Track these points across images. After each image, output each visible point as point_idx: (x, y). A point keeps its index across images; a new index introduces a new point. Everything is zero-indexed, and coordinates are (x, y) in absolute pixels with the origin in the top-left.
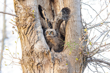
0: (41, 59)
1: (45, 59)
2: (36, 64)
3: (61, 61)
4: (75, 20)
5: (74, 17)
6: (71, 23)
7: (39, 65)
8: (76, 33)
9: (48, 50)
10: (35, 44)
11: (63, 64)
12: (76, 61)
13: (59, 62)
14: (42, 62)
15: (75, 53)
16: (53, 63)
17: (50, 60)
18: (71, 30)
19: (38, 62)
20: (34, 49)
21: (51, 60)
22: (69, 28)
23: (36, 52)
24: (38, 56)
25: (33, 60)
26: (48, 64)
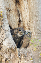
0: (9, 54)
1: (13, 55)
2: (4, 59)
3: (27, 56)
4: (38, 19)
5: (37, 17)
6: (35, 22)
7: (7, 60)
8: (40, 31)
9: (15, 47)
10: (3, 41)
11: (28, 59)
12: (40, 56)
13: (24, 57)
14: (10, 57)
15: (39, 49)
16: (19, 58)
17: (16, 55)
18: (35, 29)
19: (6, 57)
20: (3, 46)
21: (18, 56)
22: (33, 27)
23: (5, 49)
24: (6, 52)
25: (2, 56)
26: (15, 59)
